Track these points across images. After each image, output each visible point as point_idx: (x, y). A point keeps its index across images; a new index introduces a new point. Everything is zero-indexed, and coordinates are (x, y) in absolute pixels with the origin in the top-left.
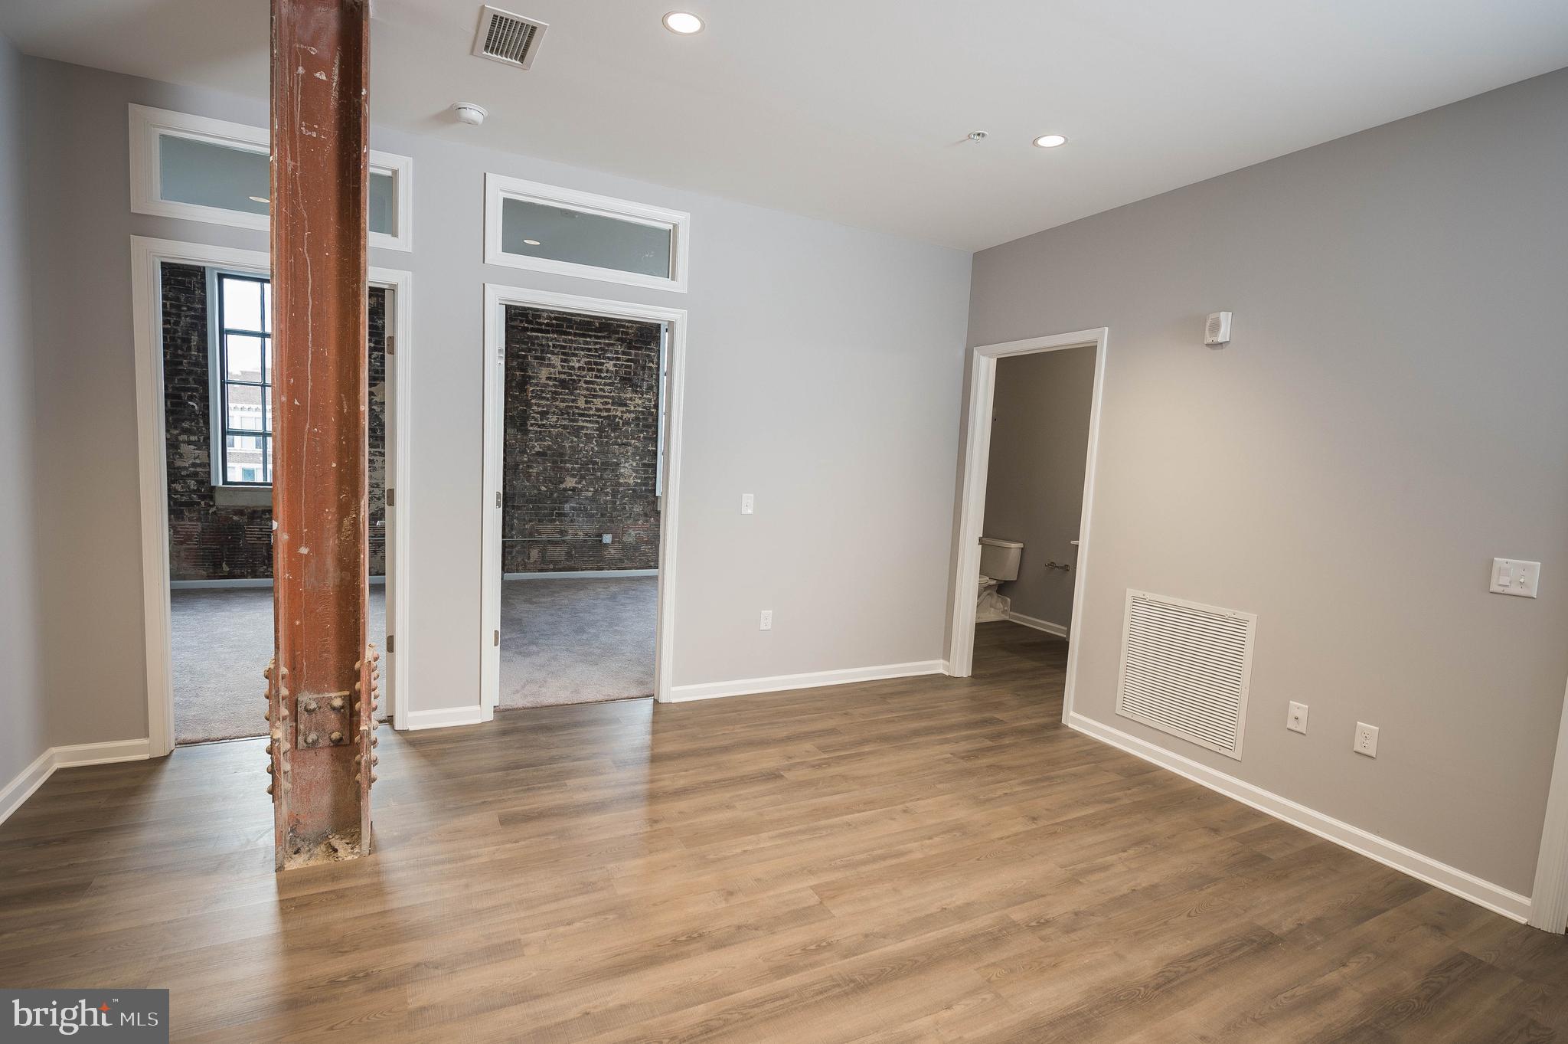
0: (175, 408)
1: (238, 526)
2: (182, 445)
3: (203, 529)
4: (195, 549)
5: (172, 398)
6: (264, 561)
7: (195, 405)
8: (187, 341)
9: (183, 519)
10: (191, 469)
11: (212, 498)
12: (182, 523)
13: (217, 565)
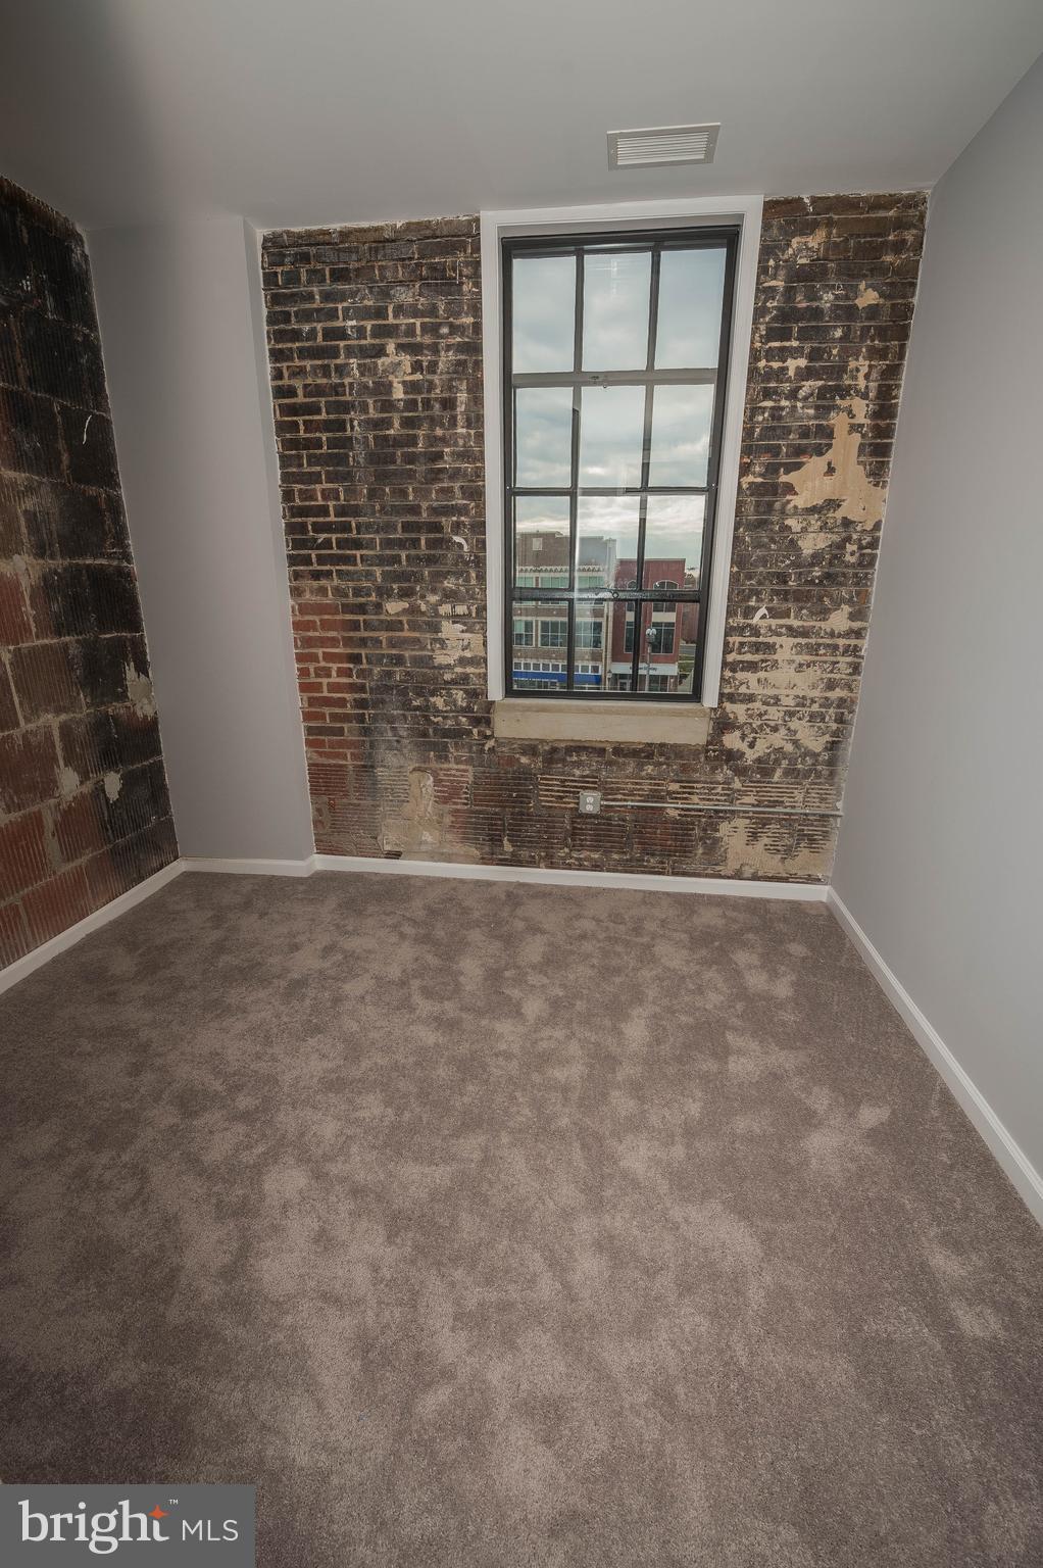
0: (433, 552)
1: (525, 775)
2: (445, 623)
3: (475, 776)
4: (464, 811)
5: (430, 531)
6: (566, 839)
7: (463, 542)
8: (449, 404)
9: (446, 759)
10: (458, 670)
11: (488, 722)
12: (445, 766)
13: (495, 841)
